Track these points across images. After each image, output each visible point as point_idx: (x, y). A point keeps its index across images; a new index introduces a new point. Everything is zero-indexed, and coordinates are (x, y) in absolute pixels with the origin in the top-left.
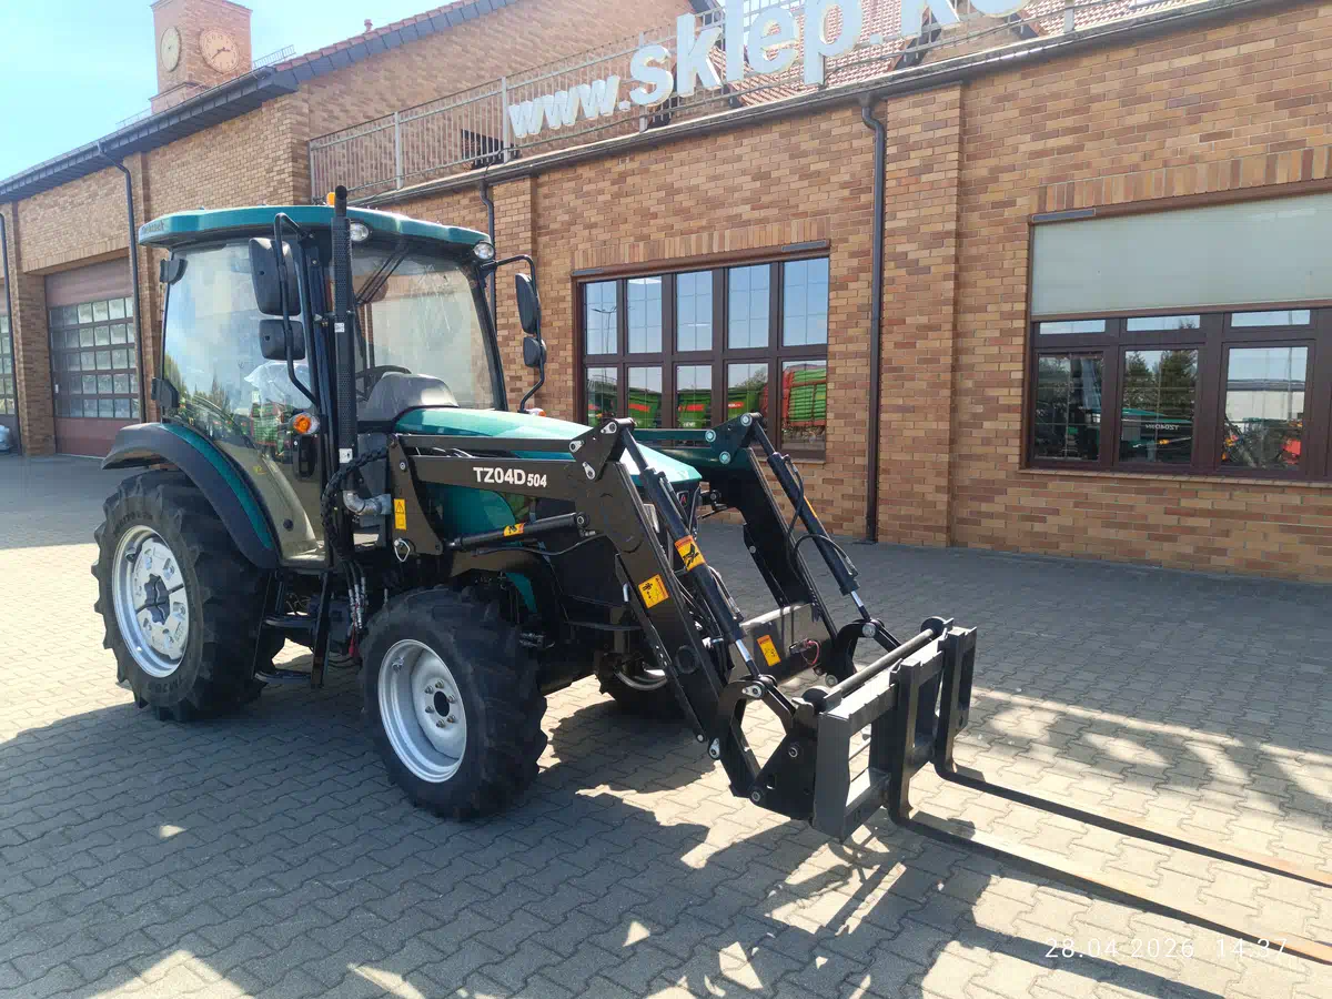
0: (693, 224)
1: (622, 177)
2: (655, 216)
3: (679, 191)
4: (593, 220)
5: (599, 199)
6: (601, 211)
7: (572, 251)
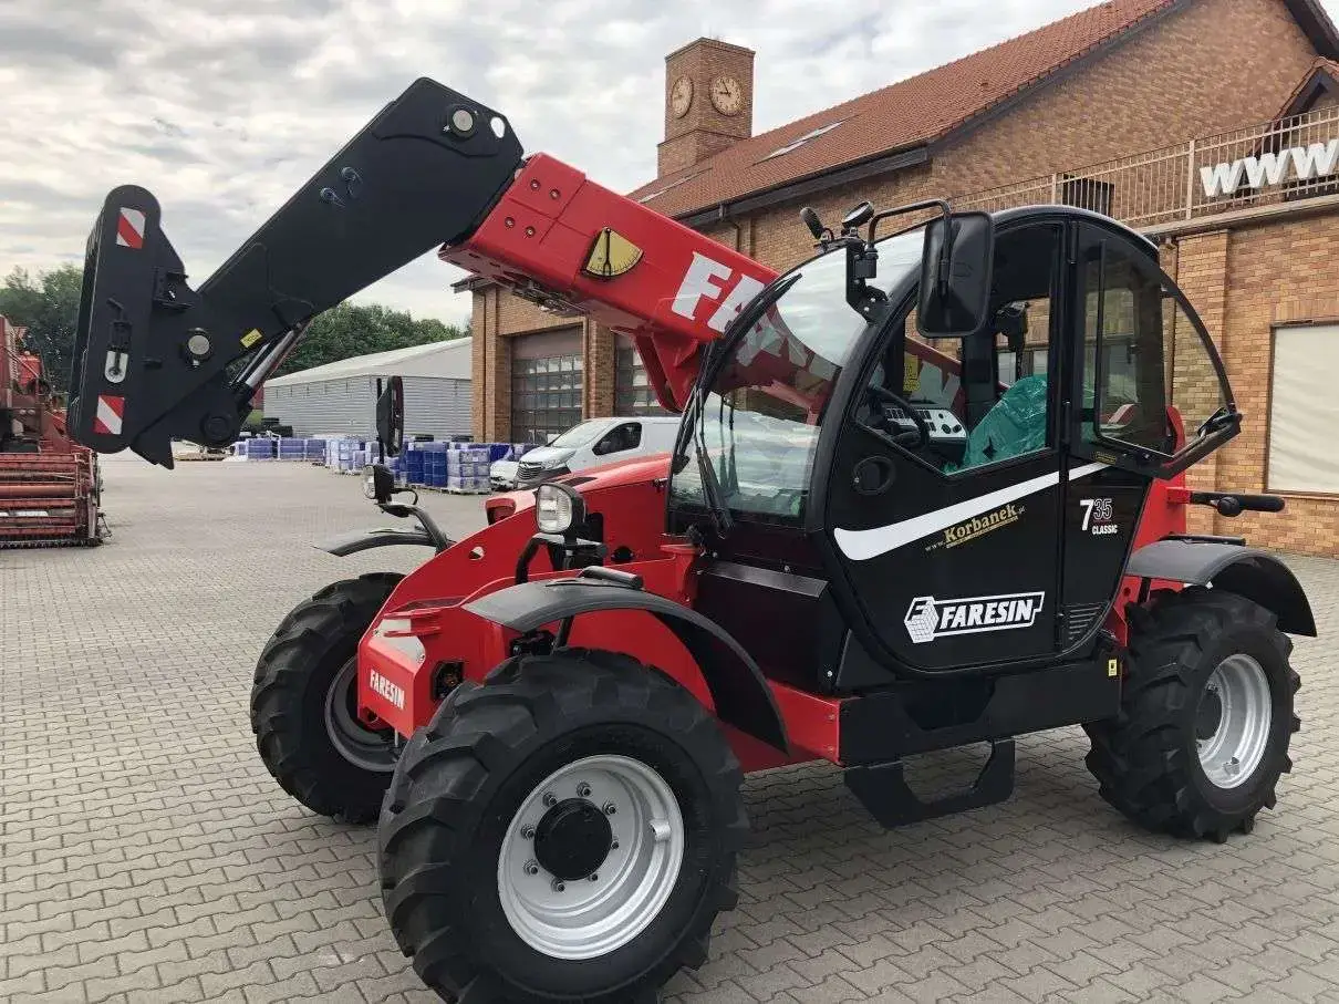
4: (1302, 274)
5: (1313, 254)
6: (1314, 266)
7: (1274, 303)
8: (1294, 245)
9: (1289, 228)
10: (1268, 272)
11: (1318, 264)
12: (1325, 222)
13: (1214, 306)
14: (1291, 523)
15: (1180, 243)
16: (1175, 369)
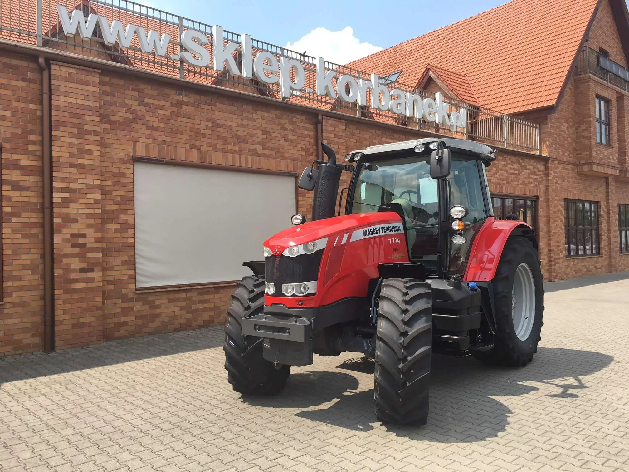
0: (230, 147)
1: (179, 104)
2: (204, 135)
3: (220, 126)
4: (154, 124)
5: (160, 112)
6: (161, 120)
7: (135, 141)
8: (147, 100)
9: (142, 86)
10: (130, 116)
11: (165, 120)
12: (167, 91)
13: (89, 133)
14: (158, 311)
15: (53, 67)
16: (55, 184)
